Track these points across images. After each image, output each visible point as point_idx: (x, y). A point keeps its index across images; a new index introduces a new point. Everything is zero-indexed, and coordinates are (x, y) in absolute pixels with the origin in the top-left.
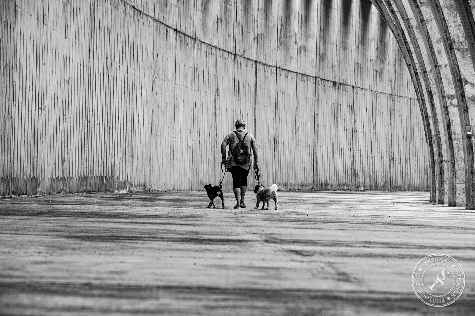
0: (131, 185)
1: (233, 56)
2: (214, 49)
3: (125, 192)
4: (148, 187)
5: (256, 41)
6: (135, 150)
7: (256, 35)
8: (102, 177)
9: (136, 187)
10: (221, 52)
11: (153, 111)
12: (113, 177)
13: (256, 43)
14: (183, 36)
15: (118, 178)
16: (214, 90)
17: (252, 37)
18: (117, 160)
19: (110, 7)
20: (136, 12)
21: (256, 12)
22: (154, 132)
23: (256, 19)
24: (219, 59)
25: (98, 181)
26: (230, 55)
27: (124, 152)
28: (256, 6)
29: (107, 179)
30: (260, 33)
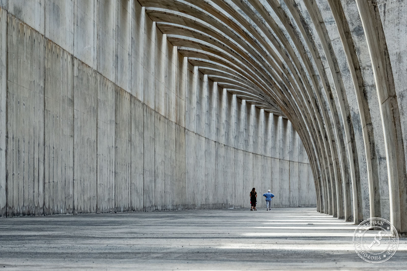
0: (235, 206)
1: (279, 160)
2: (270, 158)
3: (232, 208)
4: (243, 207)
5: (289, 153)
6: (236, 195)
7: (289, 151)
8: (223, 204)
9: (237, 207)
10: (273, 159)
11: (244, 181)
12: (227, 203)
13: (289, 154)
14: (256, 155)
15: (229, 204)
16: (271, 172)
17: (287, 152)
18: (229, 198)
19: (224, 149)
20: (235, 149)
21: (289, 143)
22: (245, 188)
23: (289, 146)
24: (272, 161)
25: (221, 205)
26: (278, 160)
27: (232, 195)
28: (289, 141)
29: (224, 204)
30: (291, 150)
